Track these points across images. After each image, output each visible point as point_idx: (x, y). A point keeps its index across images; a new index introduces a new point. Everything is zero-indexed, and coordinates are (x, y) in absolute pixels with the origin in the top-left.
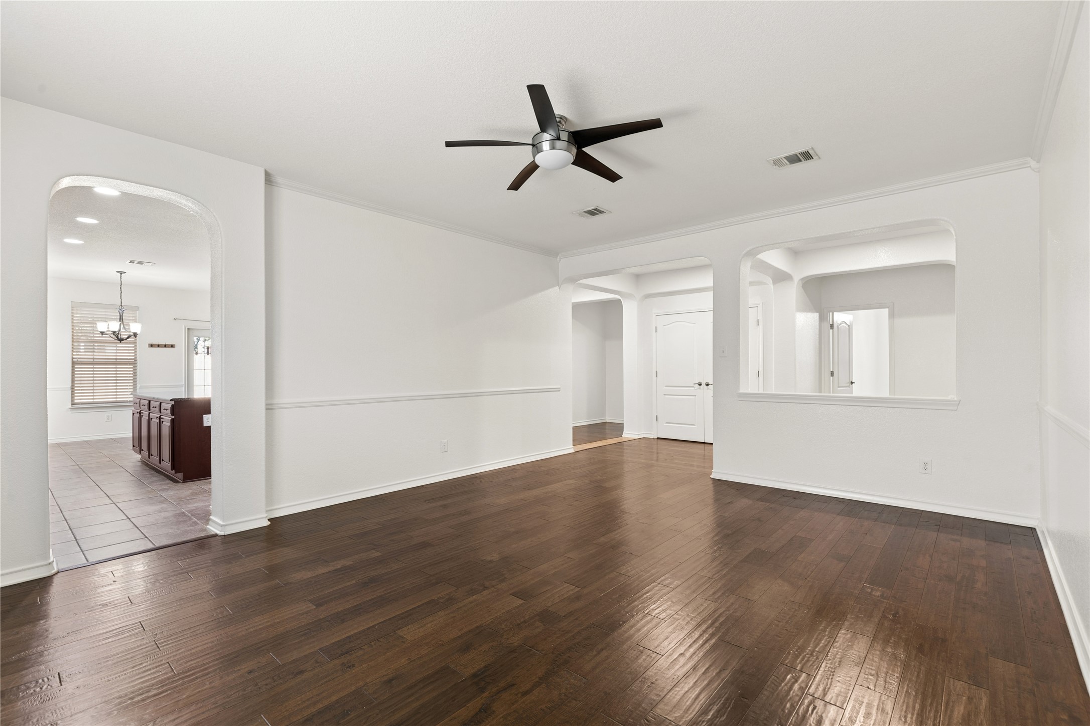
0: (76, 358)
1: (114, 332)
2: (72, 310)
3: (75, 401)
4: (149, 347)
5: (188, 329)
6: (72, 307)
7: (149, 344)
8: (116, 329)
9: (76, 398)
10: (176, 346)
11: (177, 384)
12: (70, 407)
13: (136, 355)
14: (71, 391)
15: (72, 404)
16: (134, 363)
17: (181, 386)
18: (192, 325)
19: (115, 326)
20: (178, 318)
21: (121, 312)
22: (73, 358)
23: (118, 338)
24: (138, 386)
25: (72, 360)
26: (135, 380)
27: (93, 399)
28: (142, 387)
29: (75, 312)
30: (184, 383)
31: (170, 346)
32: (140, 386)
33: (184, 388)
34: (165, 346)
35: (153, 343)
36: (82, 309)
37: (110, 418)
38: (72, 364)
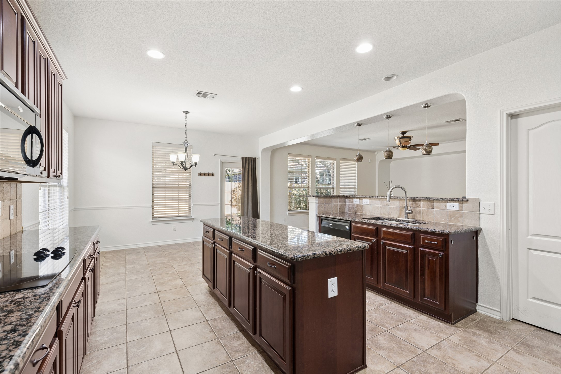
0: (155, 184)
1: (182, 162)
2: (153, 148)
3: (155, 216)
4: (199, 176)
5: (222, 162)
6: (153, 146)
7: (199, 173)
8: (183, 160)
9: (155, 213)
10: (215, 175)
11: (215, 203)
12: (152, 220)
13: (190, 181)
14: (152, 208)
15: (153, 218)
16: (189, 187)
17: (218, 205)
18: (225, 159)
19: (182, 157)
20: (216, 154)
21: (186, 145)
22: (153, 184)
23: (184, 167)
24: (192, 204)
25: (153, 185)
26: (190, 200)
27: (165, 214)
28: (194, 205)
29: (154, 149)
30: (219, 202)
31: (212, 174)
32: (193, 205)
33: (219, 206)
34: (208, 175)
35: (203, 172)
36: (159, 148)
37: (175, 228)
38: (153, 189)
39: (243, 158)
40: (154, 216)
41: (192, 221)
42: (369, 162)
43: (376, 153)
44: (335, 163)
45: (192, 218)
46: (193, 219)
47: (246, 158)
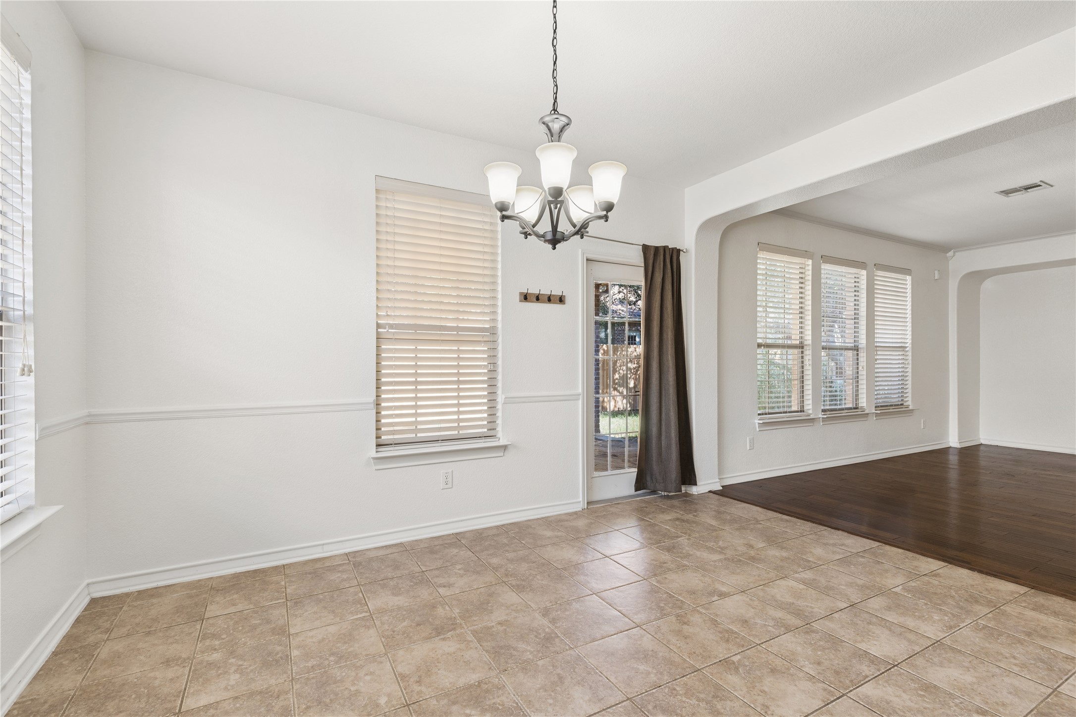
0: (384, 326)
2: (377, 198)
3: (384, 437)
4: (520, 301)
5: (589, 259)
6: (377, 191)
7: (521, 294)
9: (384, 429)
10: (567, 300)
11: (569, 393)
12: (375, 454)
13: (494, 320)
14: (374, 411)
15: (378, 446)
16: (490, 339)
17: (575, 398)
18: (596, 250)
22: (379, 326)
24: (500, 398)
25: (377, 330)
26: (492, 384)
28: (508, 401)
29: (382, 204)
30: (580, 391)
31: (558, 298)
32: (505, 398)
33: (580, 402)
34: (549, 299)
35: (534, 290)
36: (396, 198)
37: (450, 479)
38: (377, 342)
39: (645, 248)
40: (380, 437)
41: (502, 454)
42: (936, 278)
43: (950, 254)
44: (865, 277)
45: (502, 442)
46: (505, 448)
47: (657, 249)
